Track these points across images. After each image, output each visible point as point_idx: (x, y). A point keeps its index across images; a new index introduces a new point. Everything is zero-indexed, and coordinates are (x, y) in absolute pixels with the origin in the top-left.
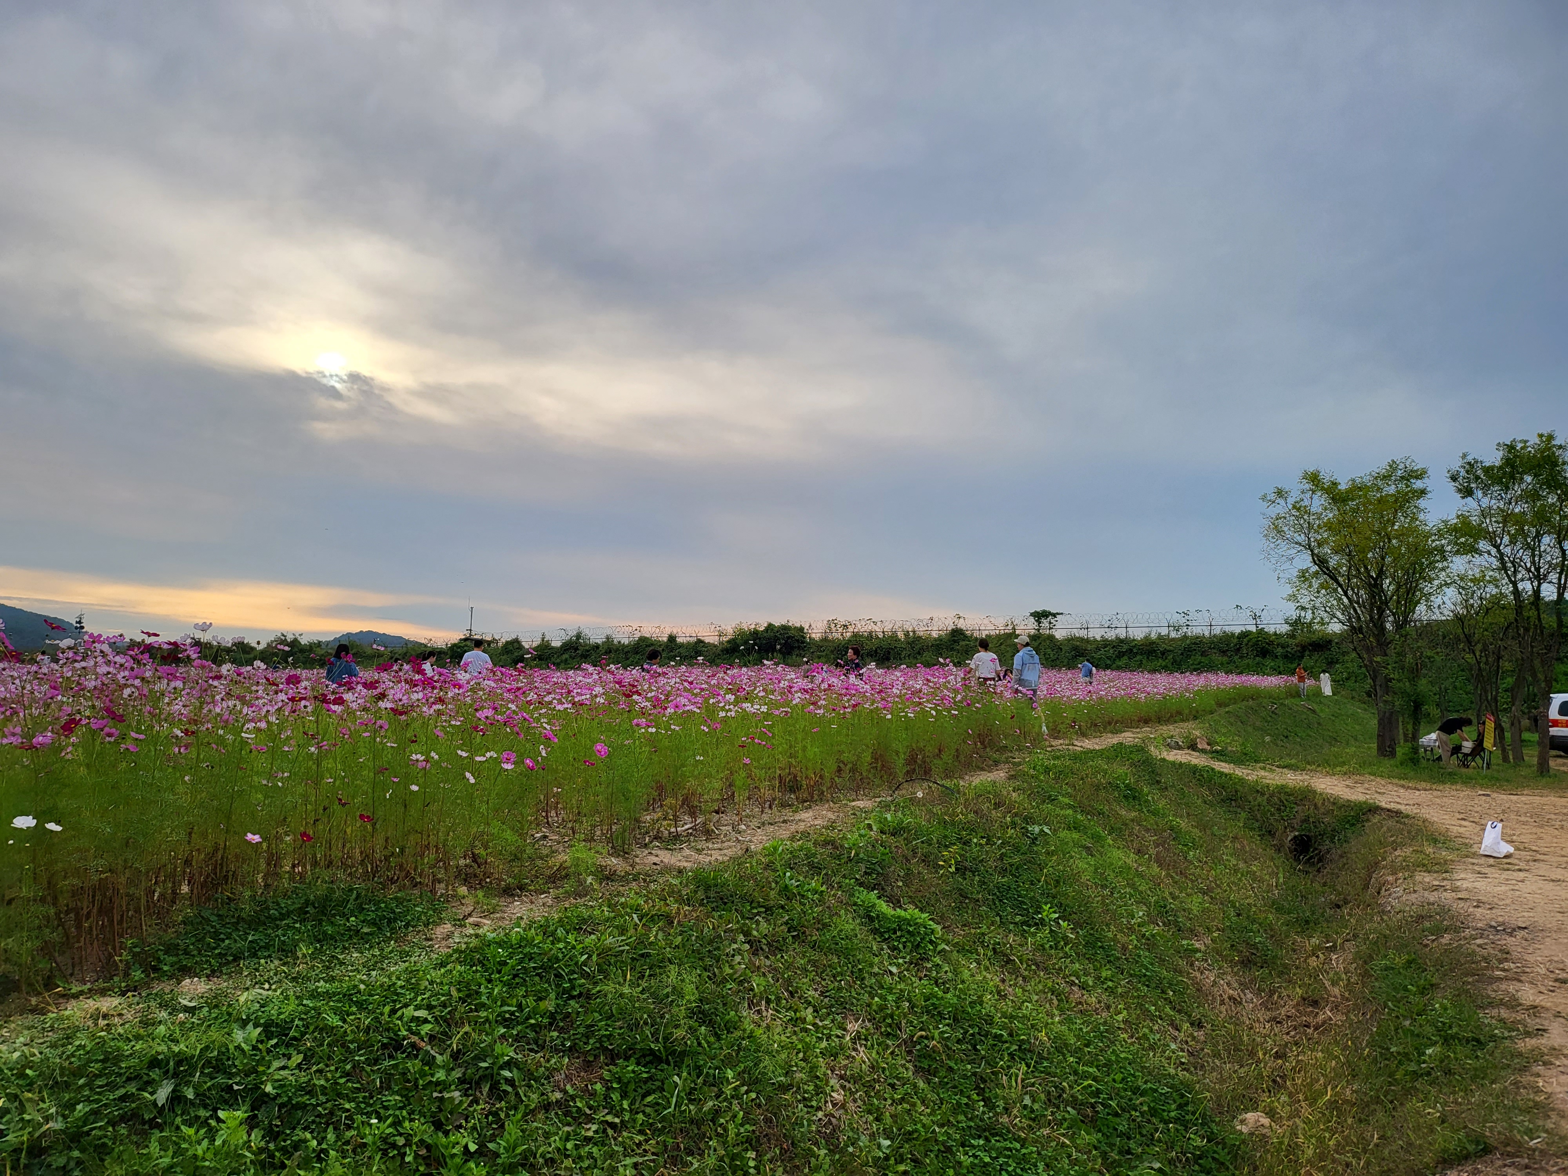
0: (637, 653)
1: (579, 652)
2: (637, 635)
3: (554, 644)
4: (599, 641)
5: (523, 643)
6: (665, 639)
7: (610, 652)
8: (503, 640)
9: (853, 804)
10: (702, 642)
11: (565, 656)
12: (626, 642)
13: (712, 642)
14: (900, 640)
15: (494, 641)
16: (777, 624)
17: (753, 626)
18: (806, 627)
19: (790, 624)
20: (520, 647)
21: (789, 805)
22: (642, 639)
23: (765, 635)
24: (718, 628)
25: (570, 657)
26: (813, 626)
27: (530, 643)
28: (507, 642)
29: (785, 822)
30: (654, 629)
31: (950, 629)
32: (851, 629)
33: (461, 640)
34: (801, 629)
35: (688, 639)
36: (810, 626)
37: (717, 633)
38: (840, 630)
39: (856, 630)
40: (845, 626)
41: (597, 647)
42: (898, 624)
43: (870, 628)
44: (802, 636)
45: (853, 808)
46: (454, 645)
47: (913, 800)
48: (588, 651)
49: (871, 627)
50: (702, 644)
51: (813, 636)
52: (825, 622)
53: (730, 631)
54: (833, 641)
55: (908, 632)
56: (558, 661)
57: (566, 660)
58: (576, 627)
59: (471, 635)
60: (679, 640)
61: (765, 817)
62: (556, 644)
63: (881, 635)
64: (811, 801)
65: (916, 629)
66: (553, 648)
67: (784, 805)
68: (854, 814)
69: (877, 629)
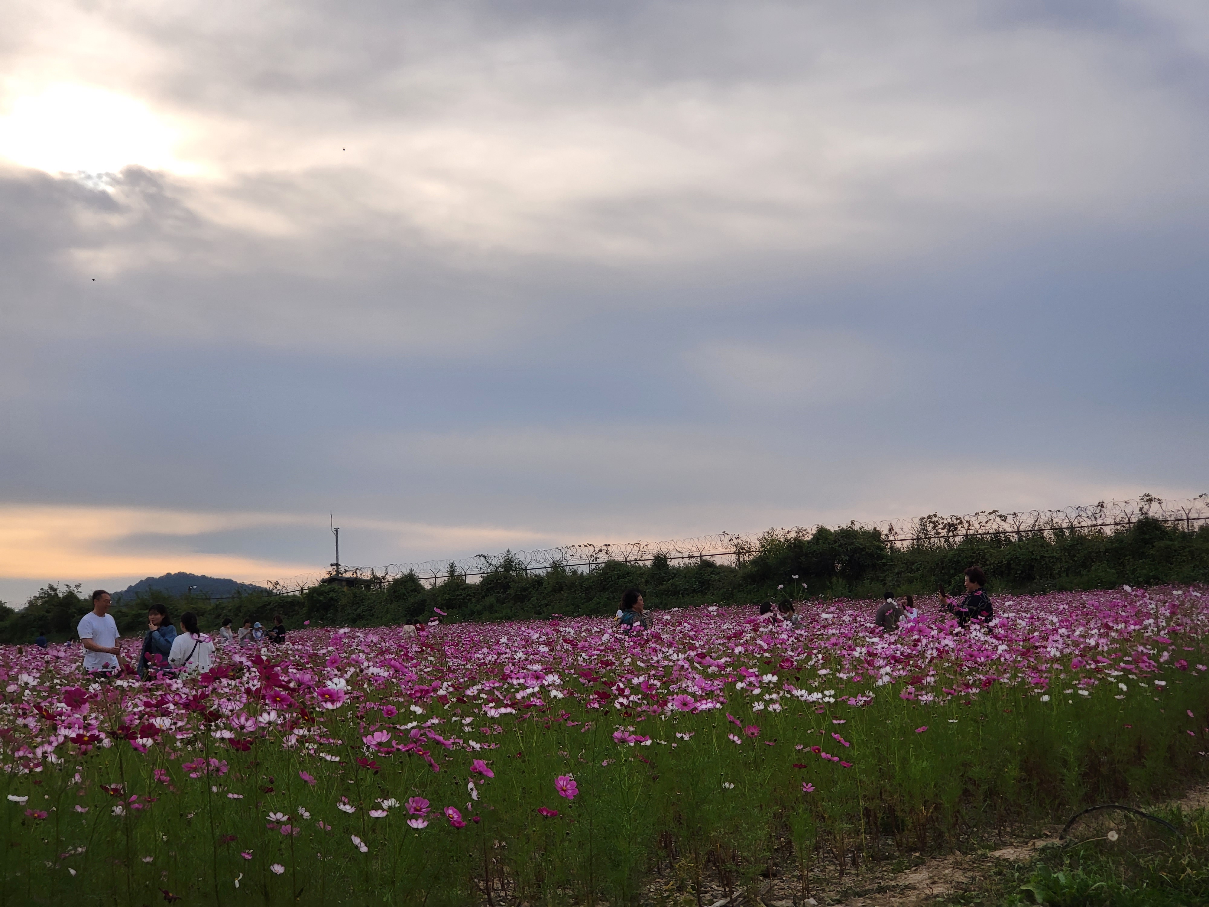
0: (604, 589)
1: (510, 591)
2: (603, 558)
3: (470, 580)
4: (541, 572)
5: (422, 582)
6: (649, 563)
7: (561, 589)
8: (389, 578)
9: (997, 854)
10: (710, 565)
11: (491, 599)
12: (585, 570)
13: (726, 563)
14: (1049, 544)
15: (375, 580)
16: (833, 527)
17: (793, 535)
18: (885, 530)
19: (856, 527)
20: (418, 588)
21: (887, 858)
22: (612, 565)
23: (815, 548)
24: (735, 541)
25: (498, 600)
26: (896, 528)
27: (432, 581)
28: (396, 581)
29: (881, 890)
30: (629, 549)
31: (1134, 520)
32: (962, 531)
33: (324, 581)
34: (876, 534)
35: (687, 561)
36: (891, 529)
37: (733, 550)
38: (943, 533)
39: (971, 532)
40: (952, 527)
41: (538, 581)
42: (1044, 518)
43: (995, 526)
44: (879, 547)
45: (998, 861)
46: (313, 590)
47: (1103, 846)
48: (525, 589)
49: (996, 524)
50: (710, 569)
51: (898, 545)
52: (917, 521)
53: (756, 544)
54: (932, 550)
55: (1061, 529)
56: (479, 607)
57: (491, 606)
58: (503, 552)
59: (338, 572)
60: (673, 563)
61: (848, 882)
62: (474, 580)
63: (1014, 538)
64: (922, 850)
65: (1075, 523)
66: (470, 587)
67: (877, 858)
68: (1000, 873)
69: (1008, 526)
